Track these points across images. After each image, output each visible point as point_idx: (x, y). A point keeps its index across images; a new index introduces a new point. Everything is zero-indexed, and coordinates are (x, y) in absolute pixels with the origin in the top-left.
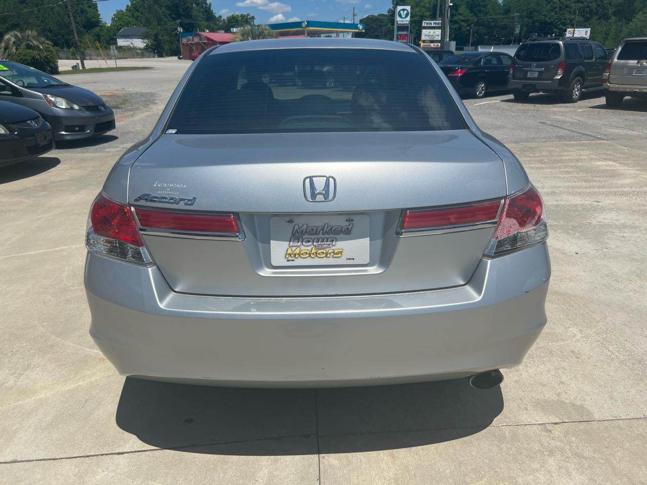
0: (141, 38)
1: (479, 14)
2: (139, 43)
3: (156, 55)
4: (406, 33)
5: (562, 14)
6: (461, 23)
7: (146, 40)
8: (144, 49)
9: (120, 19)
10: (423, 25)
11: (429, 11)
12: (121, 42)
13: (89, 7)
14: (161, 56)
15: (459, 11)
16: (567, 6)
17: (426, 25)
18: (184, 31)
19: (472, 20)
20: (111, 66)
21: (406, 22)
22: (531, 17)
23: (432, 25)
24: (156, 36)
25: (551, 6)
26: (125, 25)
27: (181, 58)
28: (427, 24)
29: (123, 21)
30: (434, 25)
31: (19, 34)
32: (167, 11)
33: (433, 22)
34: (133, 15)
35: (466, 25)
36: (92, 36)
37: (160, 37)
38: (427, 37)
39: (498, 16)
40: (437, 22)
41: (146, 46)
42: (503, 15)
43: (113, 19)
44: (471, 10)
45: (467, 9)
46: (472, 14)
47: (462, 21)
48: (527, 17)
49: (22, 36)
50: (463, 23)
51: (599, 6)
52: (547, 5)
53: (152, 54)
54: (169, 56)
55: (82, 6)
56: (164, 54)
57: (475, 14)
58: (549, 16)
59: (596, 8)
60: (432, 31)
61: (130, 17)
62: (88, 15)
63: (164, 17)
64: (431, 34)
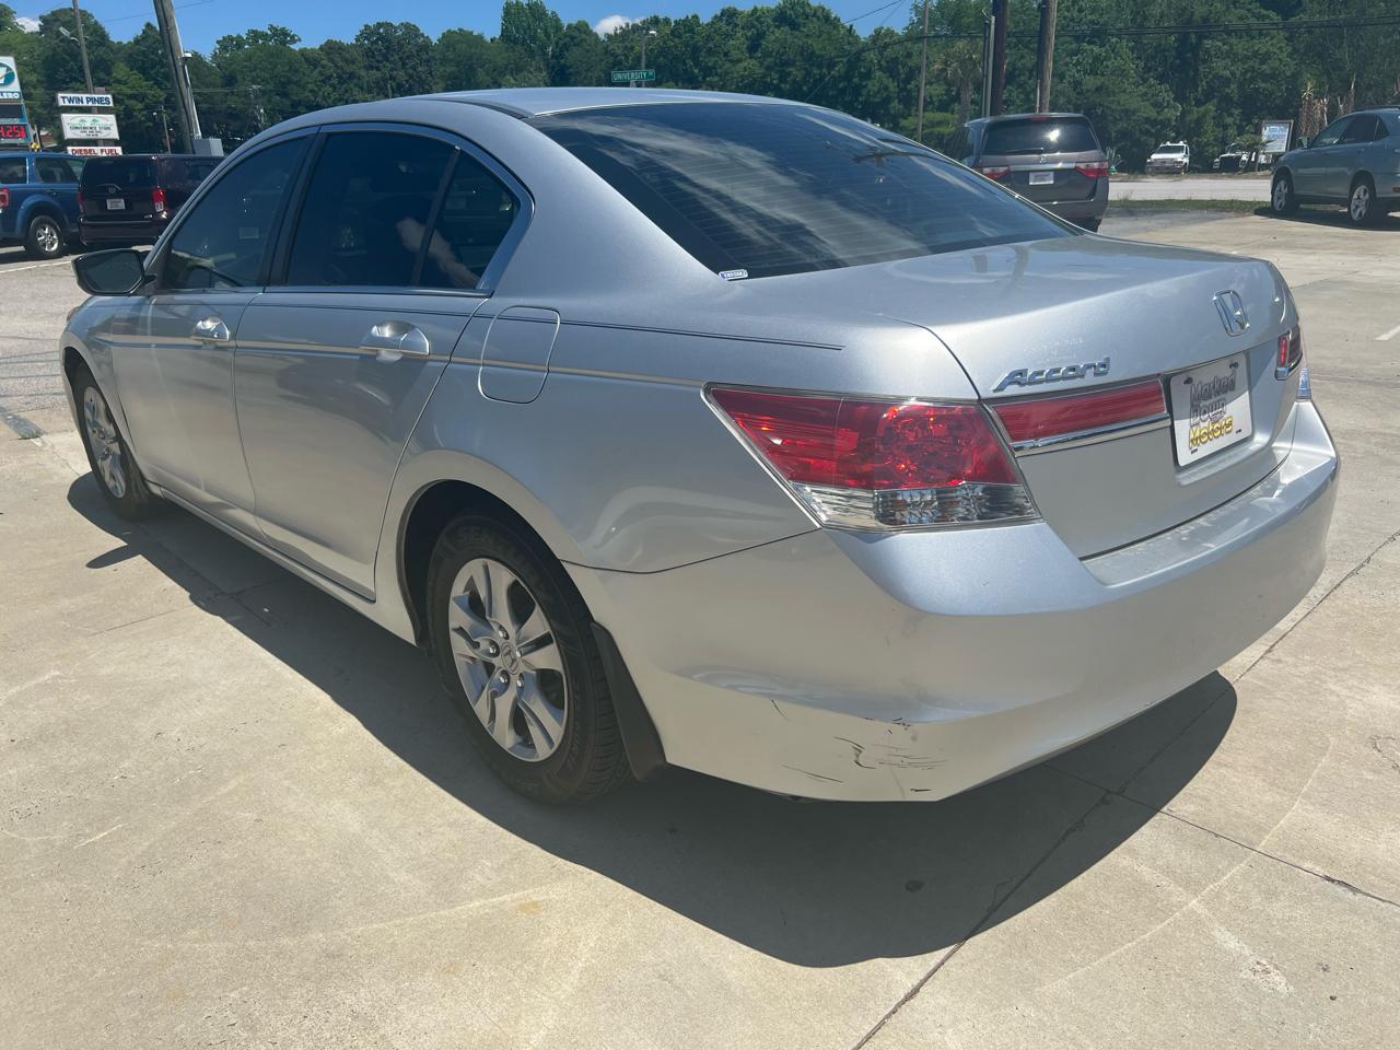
1: (165, 82)
4: (16, 121)
5: (346, 91)
6: (127, 102)
10: (61, 103)
11: (34, 70)
15: (114, 75)
16: (352, 76)
17: (67, 104)
19: (153, 96)
21: (11, 96)
22: (284, 95)
23: (85, 104)
25: (321, 74)
28: (70, 100)
30: (90, 104)
33: (84, 96)
35: (140, 106)
38: (78, 132)
39: (211, 90)
40: (96, 96)
42: (222, 87)
44: (144, 74)
45: (135, 72)
46: (151, 82)
47: (131, 97)
48: (278, 94)
50: (133, 102)
51: (411, 76)
52: (312, 71)
57: (157, 83)
58: (321, 93)
59: (407, 81)
60: (88, 119)
64: (88, 124)
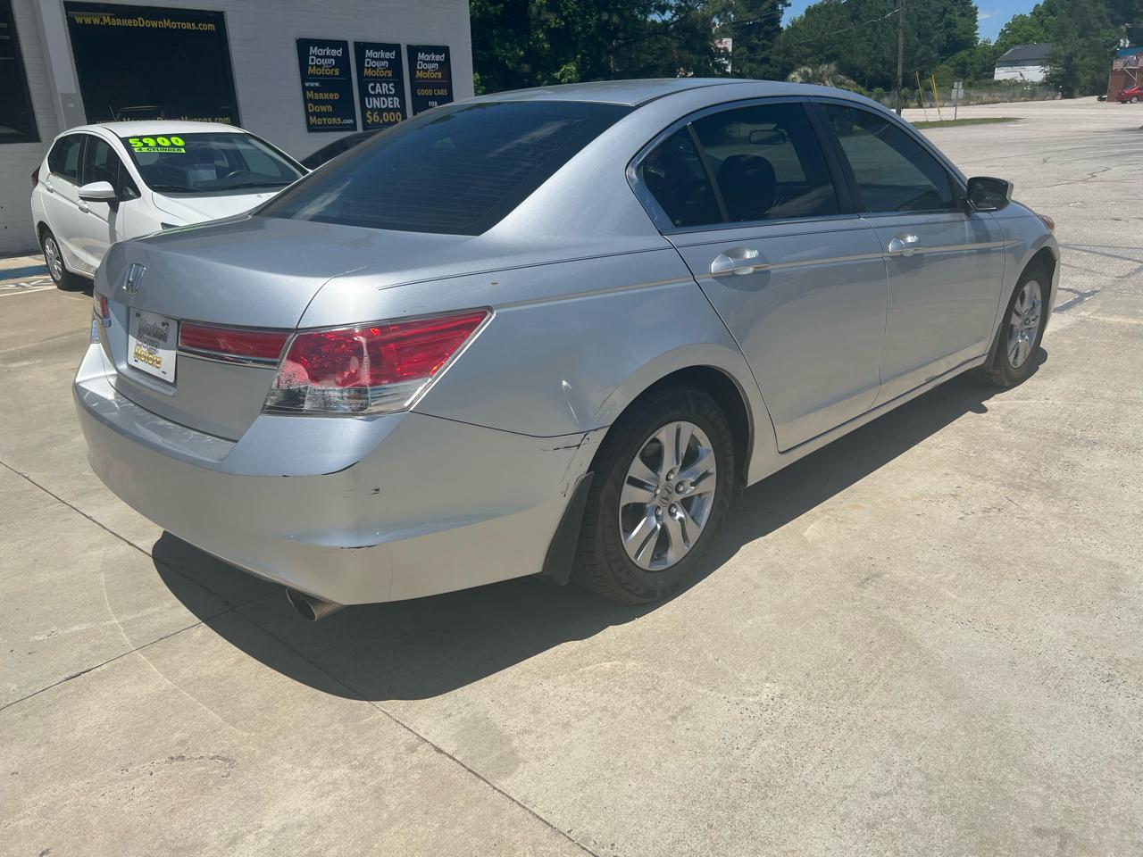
0: (1042, 65)
2: (1035, 74)
3: (1060, 93)
7: (1047, 69)
8: (1041, 84)
9: (1015, 31)
12: (1001, 74)
13: (963, 15)
14: (1068, 94)
18: (1133, 45)
20: (944, 118)
24: (1069, 59)
26: (1018, 40)
27: (1104, 99)
29: (1019, 36)
31: (810, 71)
32: (1107, 10)
34: (1042, 22)
36: (952, 67)
37: (1076, 61)
41: (1047, 78)
43: (1003, 33)
49: (814, 75)
53: (1052, 93)
54: (1085, 95)
55: (951, 16)
56: (1077, 91)
61: (1035, 26)
62: (956, 31)
63: (1097, 20)
